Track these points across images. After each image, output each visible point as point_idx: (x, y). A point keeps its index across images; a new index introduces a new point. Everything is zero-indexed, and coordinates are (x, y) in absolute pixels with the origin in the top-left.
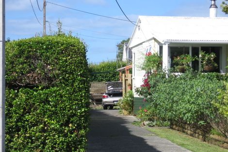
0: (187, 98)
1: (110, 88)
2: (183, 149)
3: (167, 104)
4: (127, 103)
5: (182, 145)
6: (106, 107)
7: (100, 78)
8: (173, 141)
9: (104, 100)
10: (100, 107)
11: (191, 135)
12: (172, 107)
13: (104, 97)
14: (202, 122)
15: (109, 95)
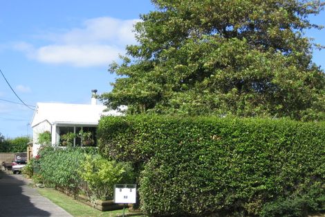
0: (61, 166)
1: (19, 158)
2: (56, 205)
3: (48, 171)
4: (28, 169)
5: (56, 203)
6: (15, 172)
7: (15, 150)
8: (51, 200)
9: (14, 167)
10: (11, 172)
11: (68, 195)
12: (52, 173)
13: (14, 164)
14: (72, 185)
15: (18, 163)
